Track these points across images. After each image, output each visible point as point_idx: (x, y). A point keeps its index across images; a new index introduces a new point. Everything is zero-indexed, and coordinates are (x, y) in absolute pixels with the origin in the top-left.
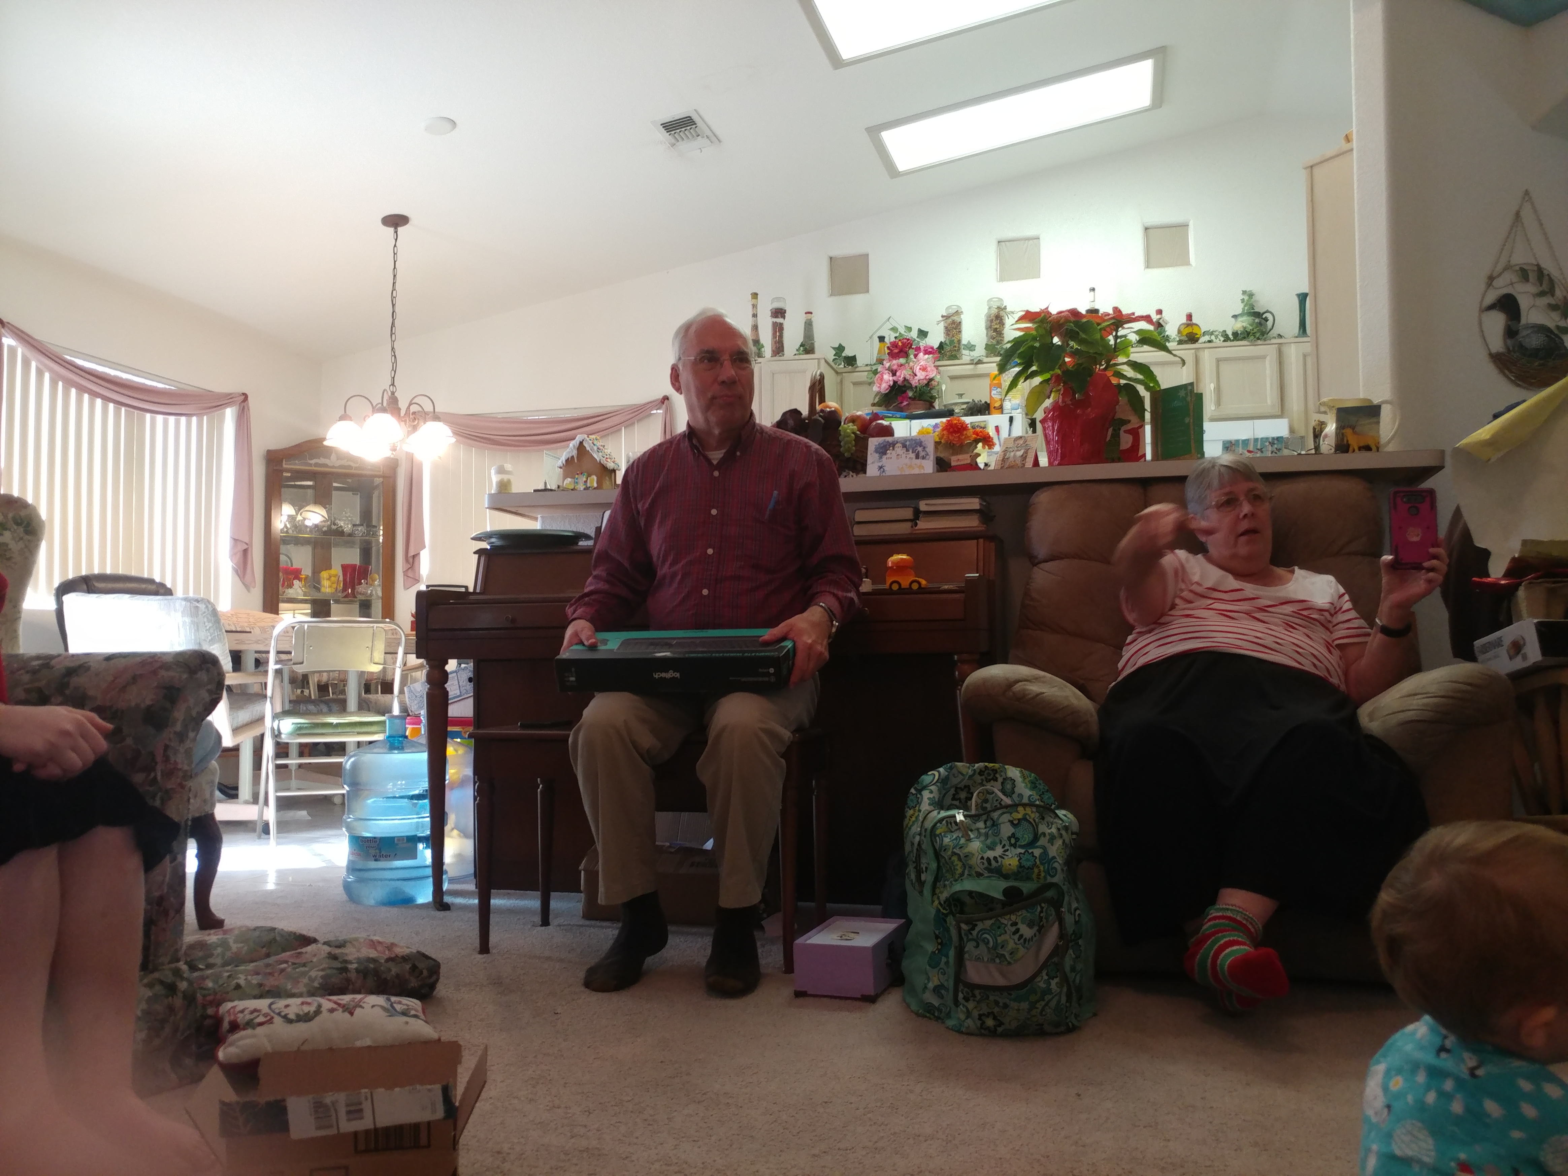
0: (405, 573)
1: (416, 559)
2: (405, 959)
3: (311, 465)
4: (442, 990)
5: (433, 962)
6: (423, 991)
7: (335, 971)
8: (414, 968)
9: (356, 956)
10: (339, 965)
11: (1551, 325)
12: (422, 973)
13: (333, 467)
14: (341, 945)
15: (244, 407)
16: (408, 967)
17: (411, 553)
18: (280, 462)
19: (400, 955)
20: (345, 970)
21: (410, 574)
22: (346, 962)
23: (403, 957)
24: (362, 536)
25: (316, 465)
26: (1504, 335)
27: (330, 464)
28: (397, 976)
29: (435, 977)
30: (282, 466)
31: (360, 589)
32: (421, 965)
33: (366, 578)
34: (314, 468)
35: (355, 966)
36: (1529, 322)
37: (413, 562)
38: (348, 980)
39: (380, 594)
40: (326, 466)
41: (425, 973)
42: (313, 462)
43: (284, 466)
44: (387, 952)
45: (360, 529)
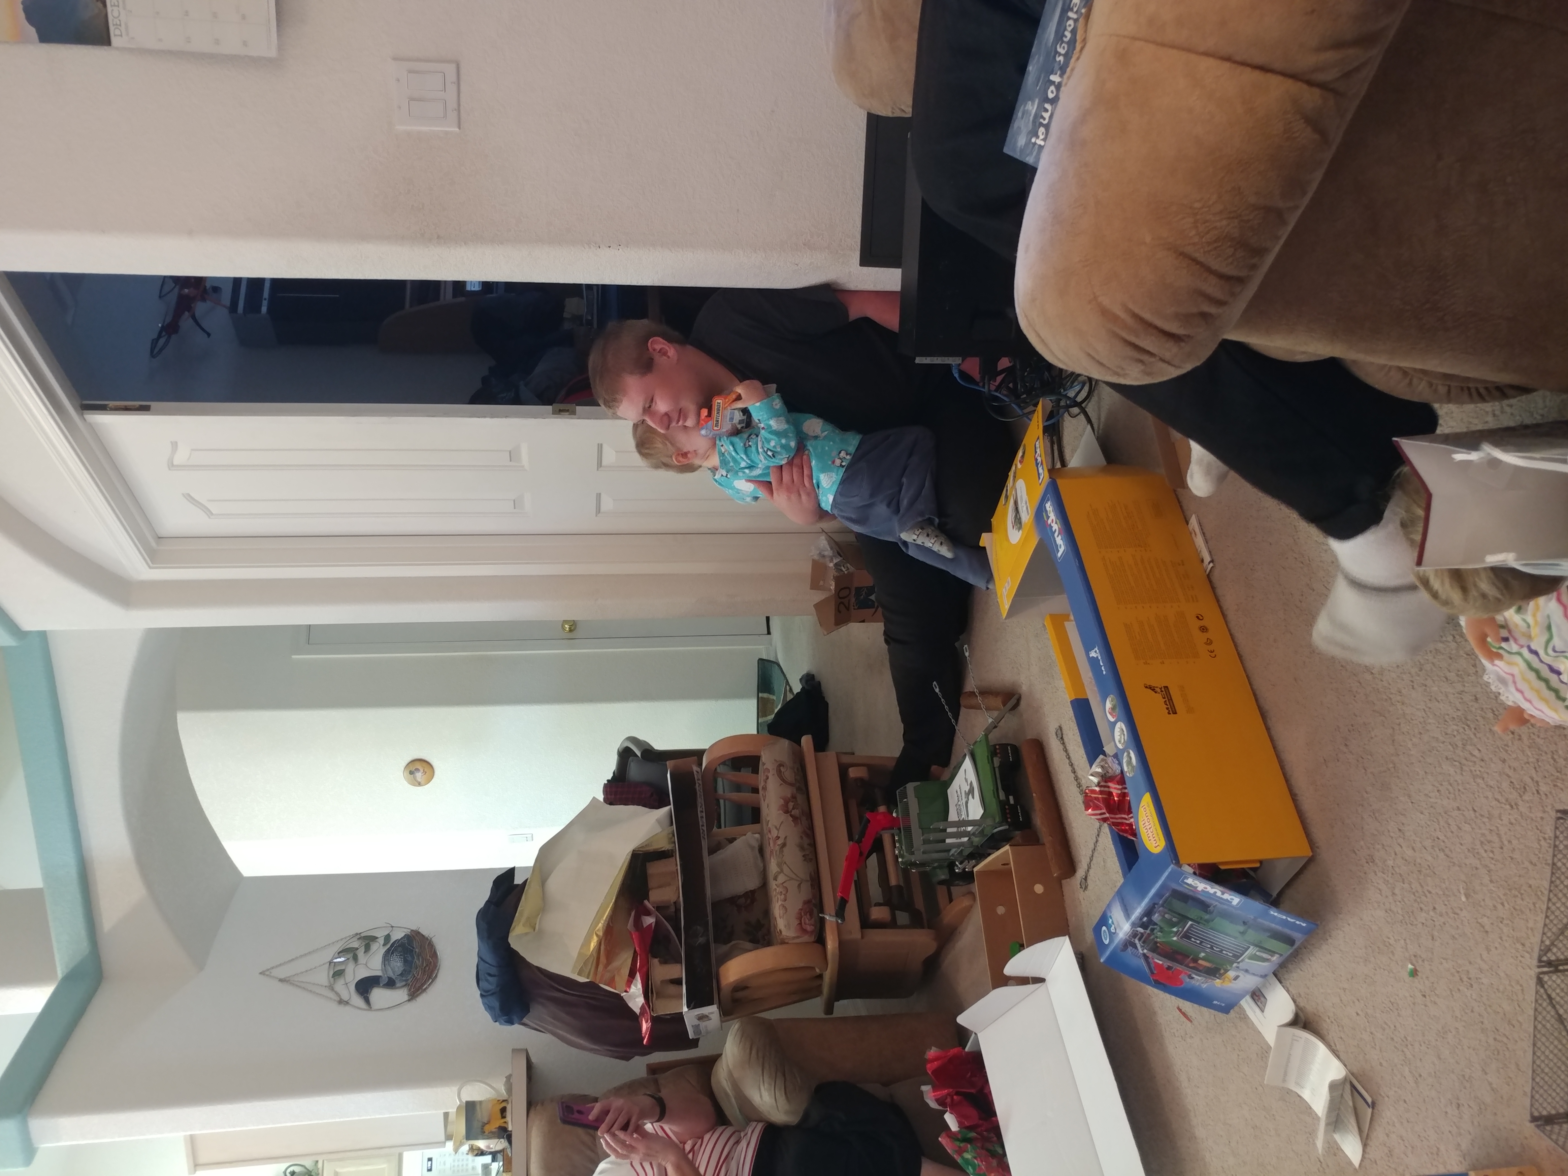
11: (383, 950)
26: (392, 989)
36: (380, 968)
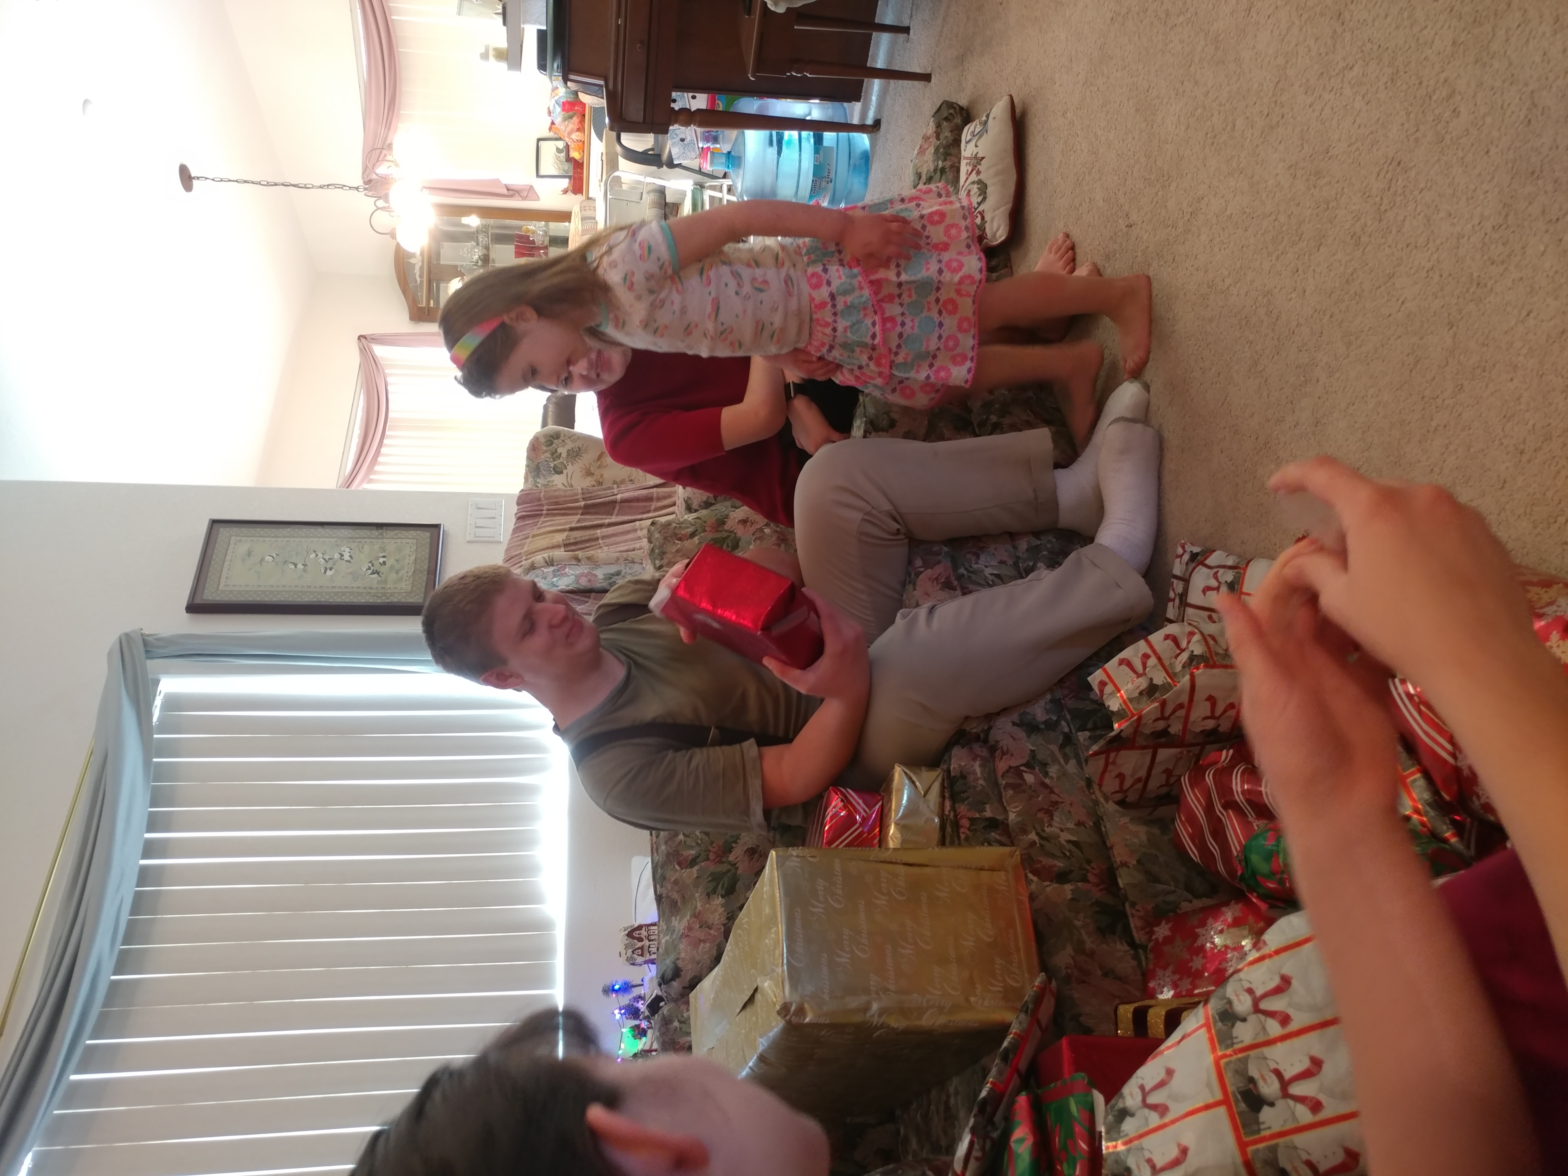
0: (525, 198)
1: (510, 187)
2: (938, 126)
3: (422, 282)
4: (963, 102)
5: (944, 105)
6: (965, 115)
7: (944, 177)
8: (946, 119)
9: (931, 164)
10: (939, 174)
12: (951, 114)
13: (423, 261)
14: (919, 176)
15: (372, 339)
16: (945, 123)
17: (505, 192)
18: (421, 309)
19: (934, 129)
20: (943, 171)
21: (524, 194)
22: (935, 171)
23: (937, 127)
24: (488, 237)
25: (421, 276)
27: (420, 264)
28: (951, 131)
29: (955, 105)
30: (424, 308)
31: (538, 242)
32: (945, 114)
33: (529, 237)
34: (425, 279)
35: (940, 163)
37: (512, 190)
38: (952, 166)
39: (543, 223)
40: (421, 268)
41: (951, 111)
42: (419, 280)
43: (424, 305)
44: (931, 140)
45: (481, 240)
